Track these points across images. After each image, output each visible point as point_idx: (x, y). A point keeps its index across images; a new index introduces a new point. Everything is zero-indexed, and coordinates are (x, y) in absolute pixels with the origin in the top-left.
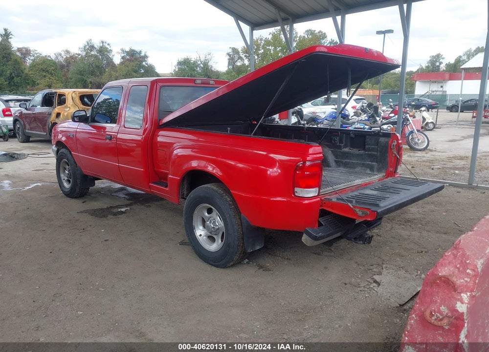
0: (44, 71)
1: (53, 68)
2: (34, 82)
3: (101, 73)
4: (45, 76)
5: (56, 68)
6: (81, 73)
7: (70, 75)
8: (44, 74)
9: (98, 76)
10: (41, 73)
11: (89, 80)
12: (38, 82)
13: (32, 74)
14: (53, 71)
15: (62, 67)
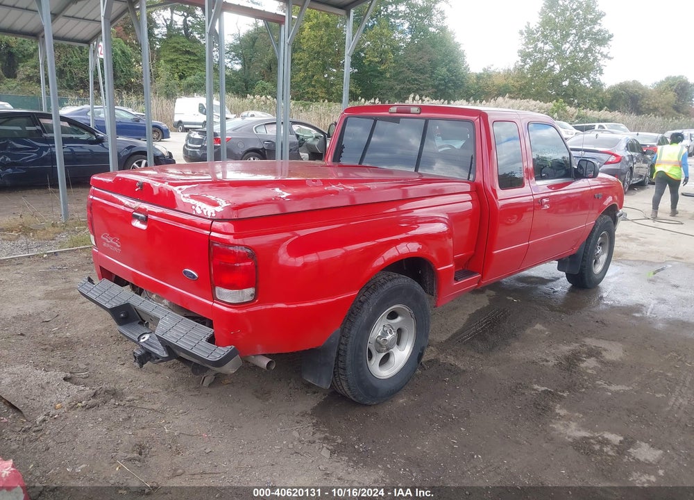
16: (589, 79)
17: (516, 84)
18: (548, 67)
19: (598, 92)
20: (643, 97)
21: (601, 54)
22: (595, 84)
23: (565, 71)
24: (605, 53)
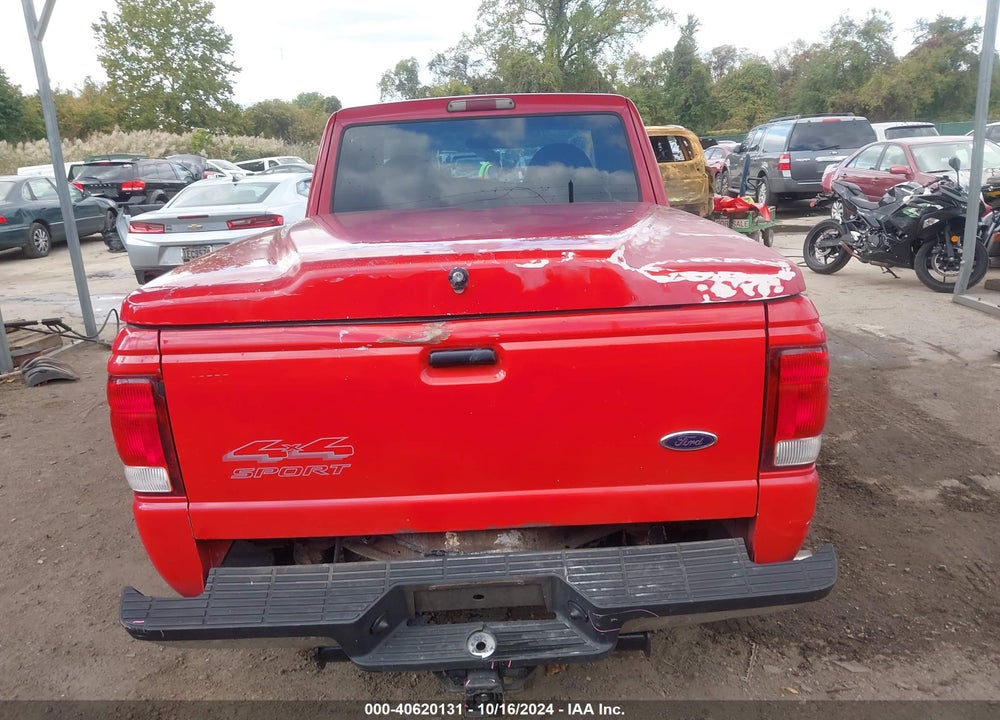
0: (745, 88)
1: (763, 81)
2: (725, 112)
3: (860, 83)
4: (746, 99)
5: (769, 82)
6: (815, 86)
7: (794, 92)
8: (745, 94)
9: (852, 89)
10: (740, 94)
11: (830, 100)
12: (732, 111)
13: (723, 97)
14: (762, 88)
15: (784, 76)
16: (216, 99)
17: (112, 111)
18: (152, 83)
19: (235, 116)
20: (293, 121)
21: (223, 63)
22: (226, 105)
23: (182, 89)
24: (228, 63)
